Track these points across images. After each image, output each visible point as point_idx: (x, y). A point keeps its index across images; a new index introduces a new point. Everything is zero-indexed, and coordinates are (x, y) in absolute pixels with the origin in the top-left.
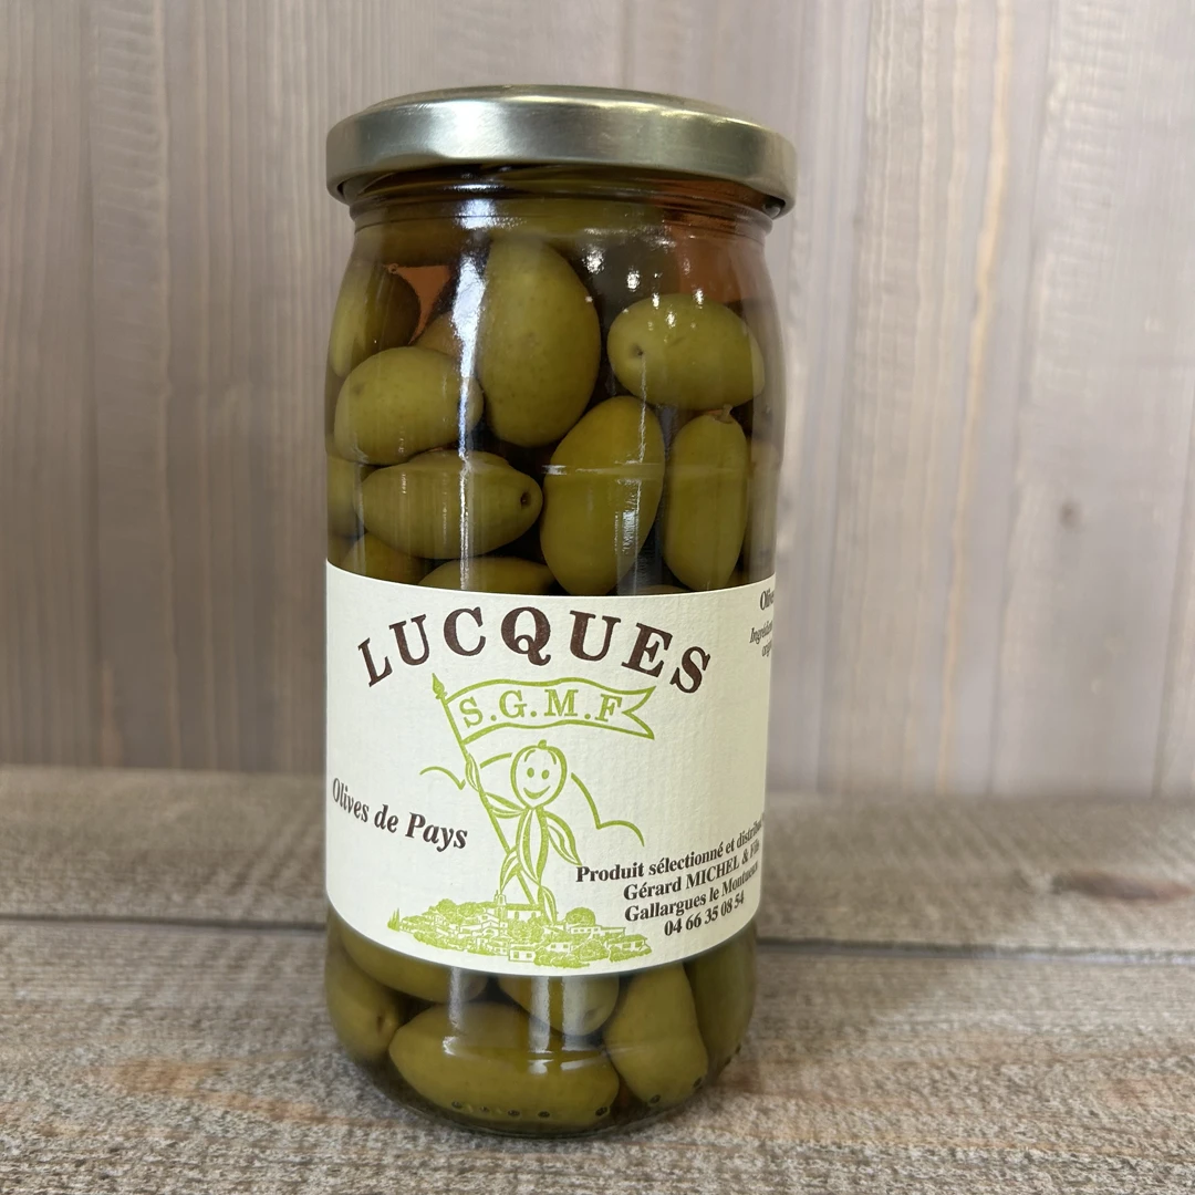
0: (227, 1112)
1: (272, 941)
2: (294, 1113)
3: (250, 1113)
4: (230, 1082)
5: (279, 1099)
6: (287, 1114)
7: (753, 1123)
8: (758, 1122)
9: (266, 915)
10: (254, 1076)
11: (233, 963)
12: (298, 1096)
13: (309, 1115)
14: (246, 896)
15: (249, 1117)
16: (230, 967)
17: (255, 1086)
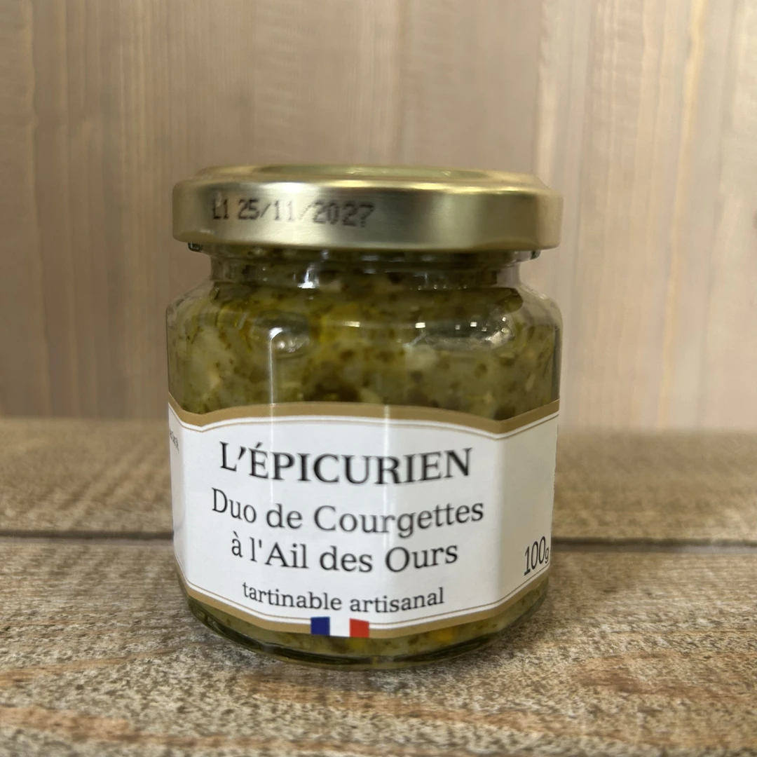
0: (19, 732)
1: (99, 549)
2: (101, 731)
3: (48, 732)
4: (29, 695)
5: (86, 714)
6: (92, 733)
7: (643, 727)
8: (648, 726)
9: (95, 526)
10: (60, 687)
11: (56, 570)
12: (108, 709)
13: (118, 733)
14: (78, 511)
15: (46, 738)
16: (52, 573)
17: (58, 699)
